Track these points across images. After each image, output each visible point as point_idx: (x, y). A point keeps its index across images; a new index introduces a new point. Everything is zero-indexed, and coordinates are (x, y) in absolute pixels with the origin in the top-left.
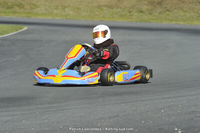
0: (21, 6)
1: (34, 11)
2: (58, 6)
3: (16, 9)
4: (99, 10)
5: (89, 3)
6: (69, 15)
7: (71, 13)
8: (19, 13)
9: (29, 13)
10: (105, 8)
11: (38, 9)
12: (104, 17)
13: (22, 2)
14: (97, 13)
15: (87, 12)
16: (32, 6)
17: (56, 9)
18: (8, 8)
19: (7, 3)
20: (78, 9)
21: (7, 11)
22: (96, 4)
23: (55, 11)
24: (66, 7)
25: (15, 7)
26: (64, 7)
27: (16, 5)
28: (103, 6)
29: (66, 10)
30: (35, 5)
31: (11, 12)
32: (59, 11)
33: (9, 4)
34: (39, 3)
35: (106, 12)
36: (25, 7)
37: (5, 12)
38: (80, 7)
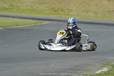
0: (62, 10)
1: (70, 13)
2: (84, 11)
3: (60, 12)
4: (109, 13)
5: (103, 9)
6: (90, 16)
7: (92, 15)
8: (61, 14)
9: (67, 14)
10: (112, 13)
11: (73, 12)
12: (111, 18)
13: (64, 8)
14: (107, 15)
15: (102, 14)
16: (69, 10)
17: (83, 12)
18: (55, 11)
19: (55, 8)
20: (96, 12)
21: (54, 13)
22: (107, 10)
23: (82, 14)
24: (89, 11)
25: (59, 10)
26: (88, 12)
27: (60, 10)
28: (112, 11)
29: (89, 13)
30: (71, 10)
31: (56, 14)
32: (84, 14)
33: (56, 9)
34: (73, 9)
35: (113, 14)
36: (65, 11)
37: (53, 14)
38: (97, 11)
